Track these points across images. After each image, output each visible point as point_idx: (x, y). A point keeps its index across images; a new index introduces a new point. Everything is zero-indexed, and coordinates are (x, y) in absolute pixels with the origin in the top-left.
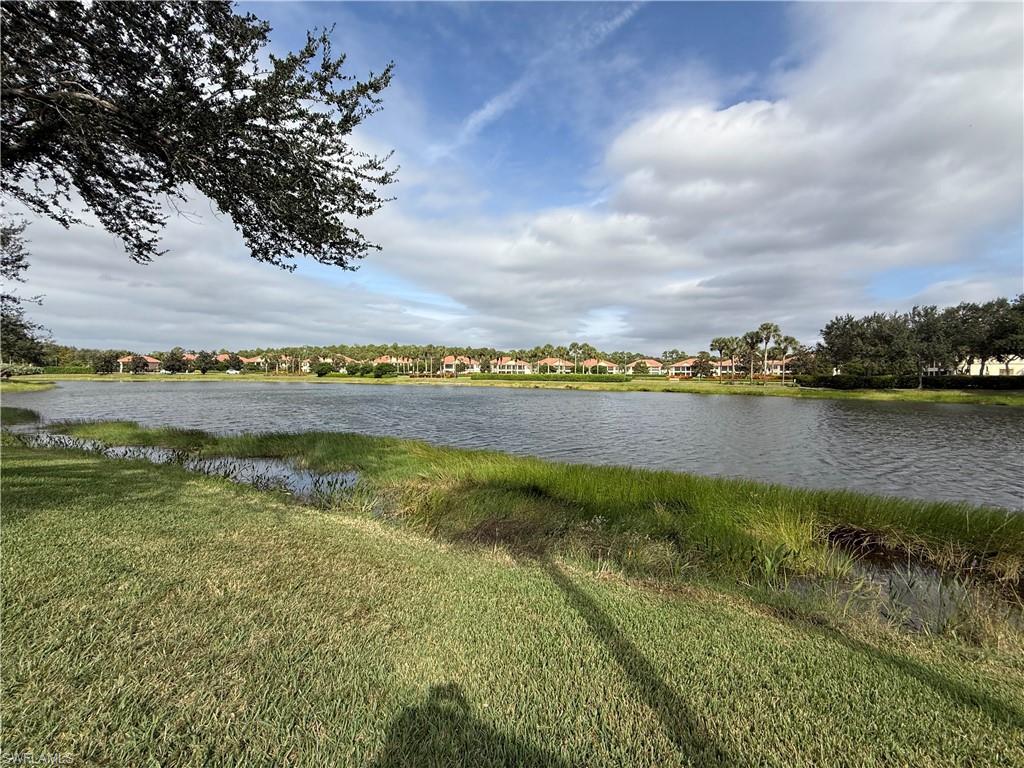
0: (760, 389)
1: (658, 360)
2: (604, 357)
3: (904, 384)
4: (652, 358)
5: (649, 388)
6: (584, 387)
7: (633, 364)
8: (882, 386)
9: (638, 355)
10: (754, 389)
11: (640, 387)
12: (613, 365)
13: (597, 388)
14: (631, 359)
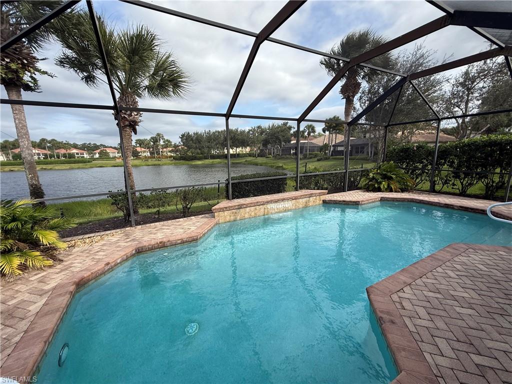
0: (159, 162)
1: (115, 148)
2: (75, 146)
3: (206, 158)
4: (111, 147)
5: (104, 165)
6: (57, 168)
7: (99, 151)
8: (200, 159)
9: (101, 145)
10: (157, 162)
11: (98, 165)
12: (83, 151)
13: (68, 168)
14: (96, 147)
